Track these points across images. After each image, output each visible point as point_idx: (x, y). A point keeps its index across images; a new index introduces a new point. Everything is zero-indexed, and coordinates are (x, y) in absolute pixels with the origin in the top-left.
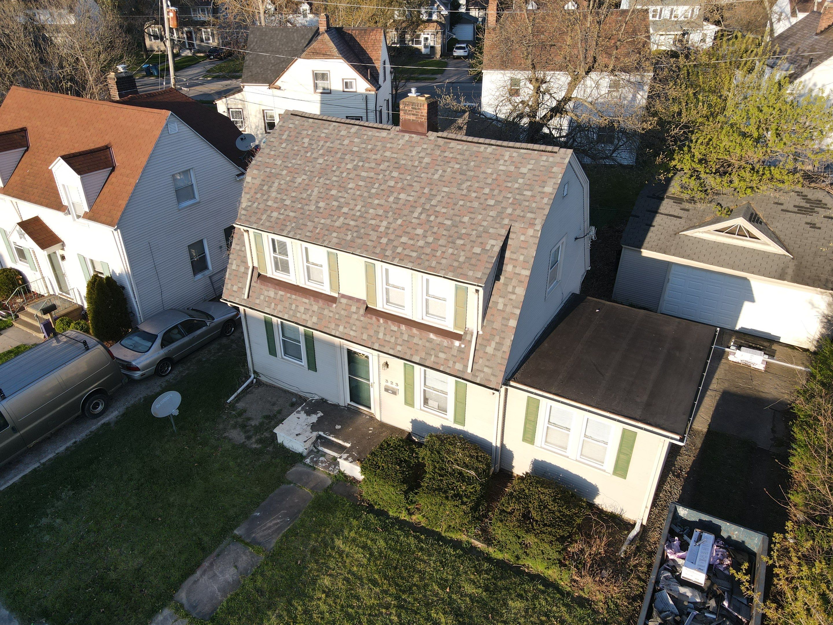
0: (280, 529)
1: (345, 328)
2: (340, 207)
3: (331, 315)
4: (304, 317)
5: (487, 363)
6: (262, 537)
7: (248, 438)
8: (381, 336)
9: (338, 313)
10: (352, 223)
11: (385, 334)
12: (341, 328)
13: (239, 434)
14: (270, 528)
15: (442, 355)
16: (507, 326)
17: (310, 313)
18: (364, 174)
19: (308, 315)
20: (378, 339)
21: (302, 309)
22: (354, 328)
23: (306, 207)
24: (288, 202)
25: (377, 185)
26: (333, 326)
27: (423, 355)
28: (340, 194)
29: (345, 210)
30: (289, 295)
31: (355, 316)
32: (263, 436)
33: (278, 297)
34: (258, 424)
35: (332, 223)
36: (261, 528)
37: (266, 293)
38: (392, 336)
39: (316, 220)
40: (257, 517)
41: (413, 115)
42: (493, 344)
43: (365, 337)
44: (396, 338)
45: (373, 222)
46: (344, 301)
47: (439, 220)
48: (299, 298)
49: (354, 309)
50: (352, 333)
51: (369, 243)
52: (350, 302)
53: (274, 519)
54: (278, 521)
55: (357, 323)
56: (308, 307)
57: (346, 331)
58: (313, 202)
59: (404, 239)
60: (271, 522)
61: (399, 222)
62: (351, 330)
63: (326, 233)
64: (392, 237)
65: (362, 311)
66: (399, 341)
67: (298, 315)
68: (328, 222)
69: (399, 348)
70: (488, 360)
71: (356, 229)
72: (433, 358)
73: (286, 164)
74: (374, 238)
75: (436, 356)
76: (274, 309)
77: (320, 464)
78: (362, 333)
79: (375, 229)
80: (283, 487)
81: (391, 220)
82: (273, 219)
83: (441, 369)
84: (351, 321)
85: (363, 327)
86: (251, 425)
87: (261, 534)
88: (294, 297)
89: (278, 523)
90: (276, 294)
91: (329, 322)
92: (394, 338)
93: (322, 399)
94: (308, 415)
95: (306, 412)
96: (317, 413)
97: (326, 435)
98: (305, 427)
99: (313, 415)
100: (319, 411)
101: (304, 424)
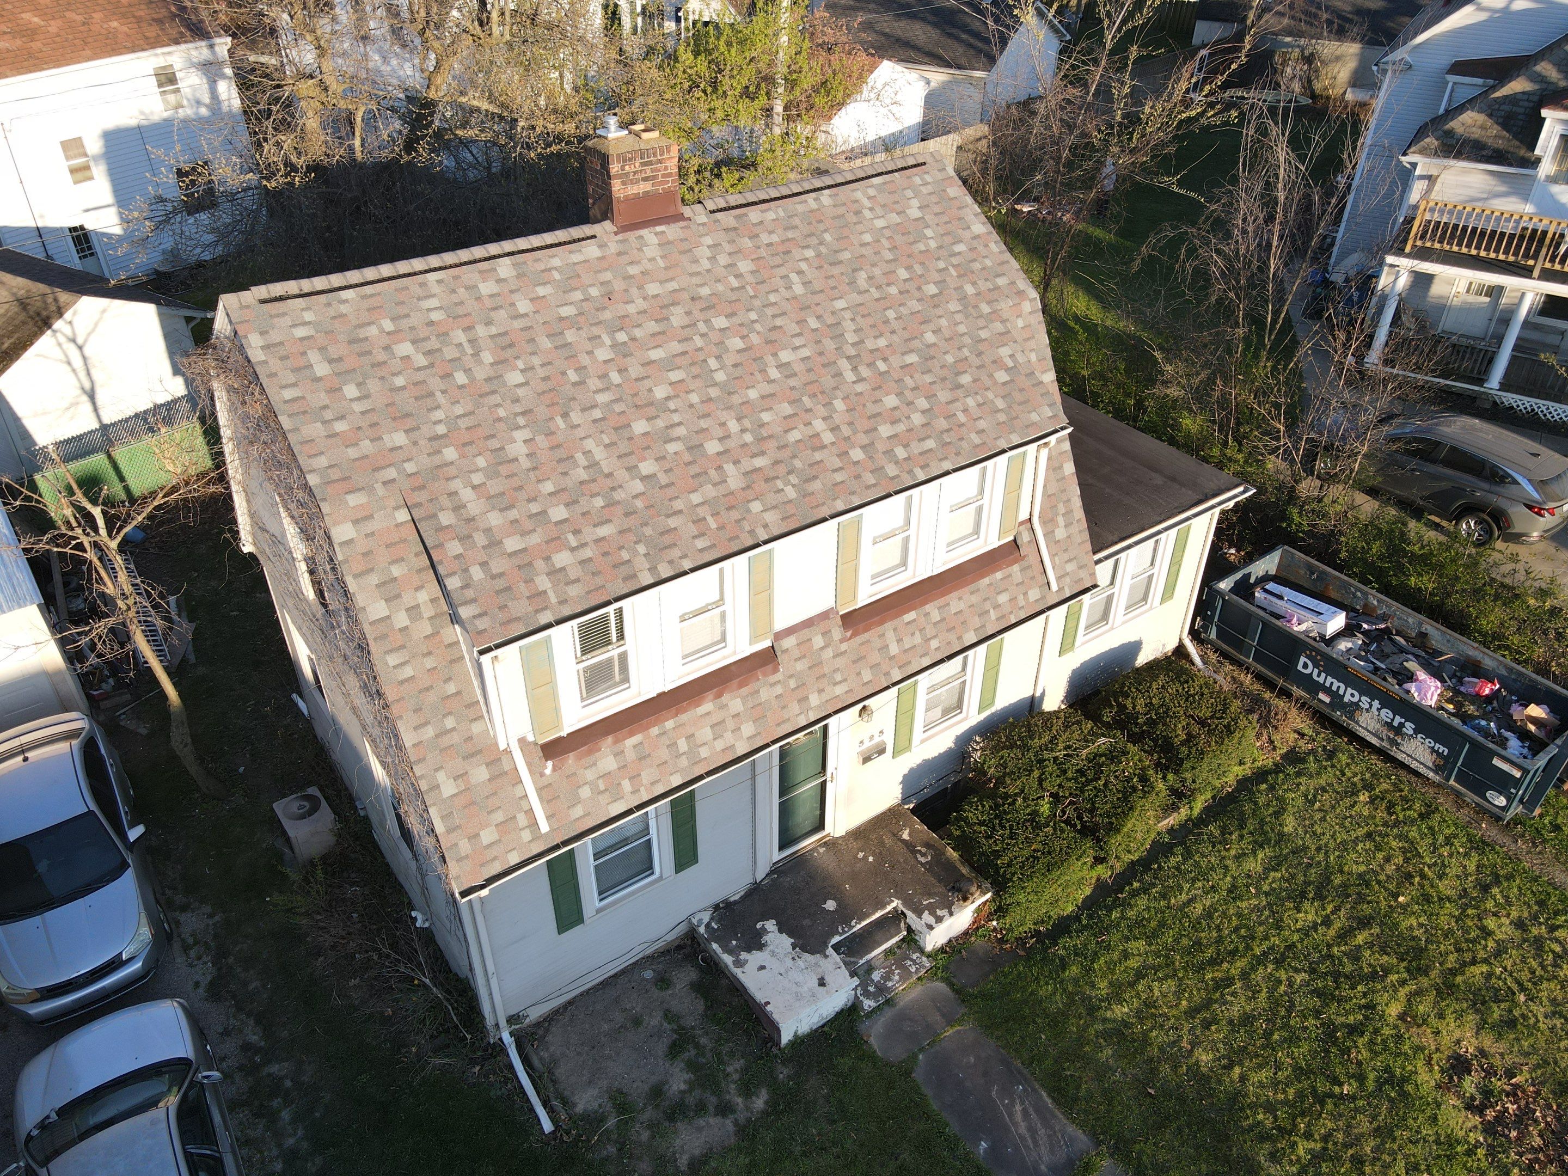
0: (1040, 1110)
1: (821, 691)
2: (695, 448)
3: (779, 690)
4: (719, 745)
5: (1066, 557)
6: (1052, 1151)
7: (724, 1109)
8: (894, 649)
9: (791, 676)
10: (759, 462)
11: (900, 641)
12: (814, 700)
13: (700, 1129)
14: (1032, 1130)
15: (1003, 598)
16: (1064, 478)
17: (730, 724)
18: (655, 354)
19: (729, 735)
20: (892, 658)
21: (705, 733)
22: (838, 677)
23: (619, 495)
24: (558, 513)
25: (713, 363)
26: (795, 708)
27: (977, 622)
28: (660, 423)
29: (713, 447)
30: (655, 731)
31: (828, 653)
32: (736, 1077)
33: (630, 755)
34: (687, 1076)
35: (722, 489)
36: (1026, 1147)
37: (590, 775)
38: (913, 634)
39: (678, 505)
40: (992, 1149)
41: (646, 179)
42: (1061, 521)
43: (867, 675)
44: (922, 630)
45: (795, 436)
46: (789, 642)
47: (896, 361)
48: (684, 717)
49: (818, 641)
50: (839, 690)
51: (839, 477)
52: (805, 633)
53: (1011, 1115)
54: (1018, 1108)
55: (840, 662)
56: (716, 718)
57: (825, 697)
58: (621, 475)
59: (885, 430)
60: (1016, 1124)
61: (839, 405)
62: (835, 684)
63: (735, 515)
64: (863, 439)
65: (837, 633)
66: (930, 631)
67: (704, 752)
68: (709, 491)
69: (934, 644)
70: (1066, 550)
71: (782, 469)
72: (993, 615)
73: (426, 431)
74: (837, 463)
75: (997, 606)
76: (635, 791)
77: (890, 984)
78: (859, 674)
79: (815, 443)
80: (918, 1075)
81: (822, 411)
82: (573, 573)
83: (1014, 621)
84: (826, 670)
85: (854, 662)
86: (683, 1092)
87: (1044, 1150)
88: (670, 724)
89: (1025, 1112)
90: (619, 754)
91: (784, 707)
92: (917, 633)
93: (716, 907)
94: (760, 947)
95: (749, 950)
96: (764, 930)
97: (844, 932)
98: (800, 963)
99: (765, 938)
100: (759, 926)
101: (789, 962)
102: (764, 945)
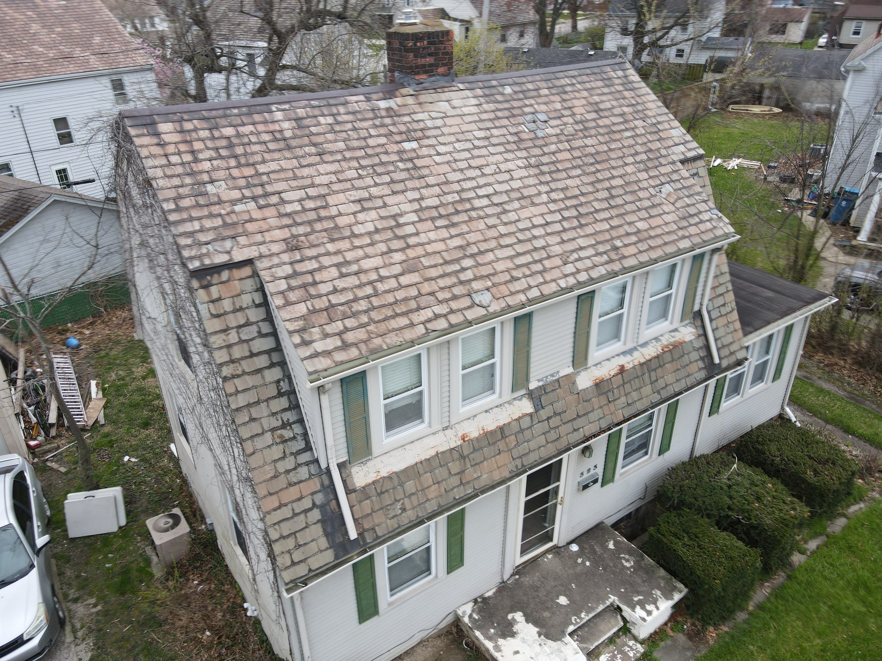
93: (475, 601)
94: (513, 635)
95: (504, 636)
96: (513, 619)
97: (577, 623)
98: (546, 648)
99: (516, 628)
100: (510, 617)
101: (537, 648)
102: (515, 633)
